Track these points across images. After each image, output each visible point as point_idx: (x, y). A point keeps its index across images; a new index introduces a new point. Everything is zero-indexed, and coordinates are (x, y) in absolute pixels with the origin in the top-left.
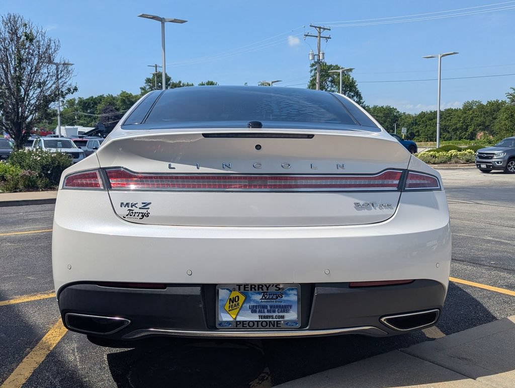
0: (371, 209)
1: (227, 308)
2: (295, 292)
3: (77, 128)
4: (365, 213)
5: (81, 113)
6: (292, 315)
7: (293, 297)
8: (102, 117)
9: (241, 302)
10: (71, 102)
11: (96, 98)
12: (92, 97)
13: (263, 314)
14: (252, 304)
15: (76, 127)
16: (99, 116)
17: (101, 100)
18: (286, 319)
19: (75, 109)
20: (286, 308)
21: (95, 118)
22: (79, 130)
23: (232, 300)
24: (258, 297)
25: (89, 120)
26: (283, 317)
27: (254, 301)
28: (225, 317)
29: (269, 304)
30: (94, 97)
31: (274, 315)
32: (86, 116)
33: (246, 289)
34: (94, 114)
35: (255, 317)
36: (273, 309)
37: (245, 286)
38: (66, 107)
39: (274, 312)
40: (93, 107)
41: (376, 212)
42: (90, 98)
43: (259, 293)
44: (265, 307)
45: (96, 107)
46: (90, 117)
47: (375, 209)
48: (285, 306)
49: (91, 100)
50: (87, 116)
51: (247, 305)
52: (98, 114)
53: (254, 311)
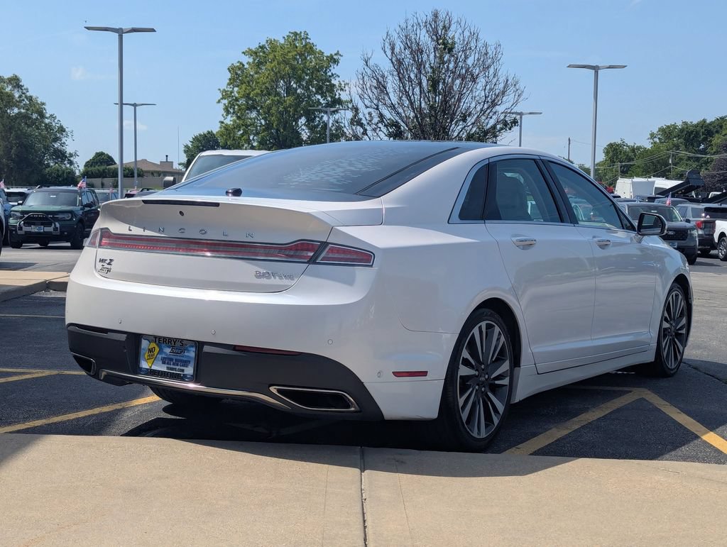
0: (270, 278)
1: (146, 356)
2: (194, 349)
3: (654, 182)
4: (264, 281)
5: (683, 153)
6: (189, 370)
7: (192, 353)
8: (720, 160)
9: (156, 352)
10: (667, 131)
11: (711, 123)
12: (704, 121)
13: (170, 366)
14: (164, 356)
15: (653, 179)
16: (715, 157)
17: (721, 127)
18: (185, 373)
19: (674, 145)
20: (186, 363)
21: (707, 162)
22: (656, 186)
23: (151, 350)
24: (168, 350)
25: (695, 165)
26: (183, 371)
27: (165, 353)
28: (145, 365)
29: (174, 357)
30: (708, 122)
31: (177, 367)
32: (689, 158)
33: (160, 341)
34: (706, 154)
35: (163, 368)
36: (177, 362)
37: (160, 338)
38: (658, 141)
39: (178, 365)
40: (705, 139)
41: (275, 281)
42: (701, 122)
43: (169, 347)
44: (171, 360)
45: (711, 141)
46: (698, 159)
47: (275, 278)
48: (186, 361)
49: (702, 127)
50: (692, 157)
51: (160, 356)
52: (714, 153)
53: (164, 363)
